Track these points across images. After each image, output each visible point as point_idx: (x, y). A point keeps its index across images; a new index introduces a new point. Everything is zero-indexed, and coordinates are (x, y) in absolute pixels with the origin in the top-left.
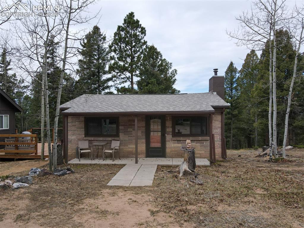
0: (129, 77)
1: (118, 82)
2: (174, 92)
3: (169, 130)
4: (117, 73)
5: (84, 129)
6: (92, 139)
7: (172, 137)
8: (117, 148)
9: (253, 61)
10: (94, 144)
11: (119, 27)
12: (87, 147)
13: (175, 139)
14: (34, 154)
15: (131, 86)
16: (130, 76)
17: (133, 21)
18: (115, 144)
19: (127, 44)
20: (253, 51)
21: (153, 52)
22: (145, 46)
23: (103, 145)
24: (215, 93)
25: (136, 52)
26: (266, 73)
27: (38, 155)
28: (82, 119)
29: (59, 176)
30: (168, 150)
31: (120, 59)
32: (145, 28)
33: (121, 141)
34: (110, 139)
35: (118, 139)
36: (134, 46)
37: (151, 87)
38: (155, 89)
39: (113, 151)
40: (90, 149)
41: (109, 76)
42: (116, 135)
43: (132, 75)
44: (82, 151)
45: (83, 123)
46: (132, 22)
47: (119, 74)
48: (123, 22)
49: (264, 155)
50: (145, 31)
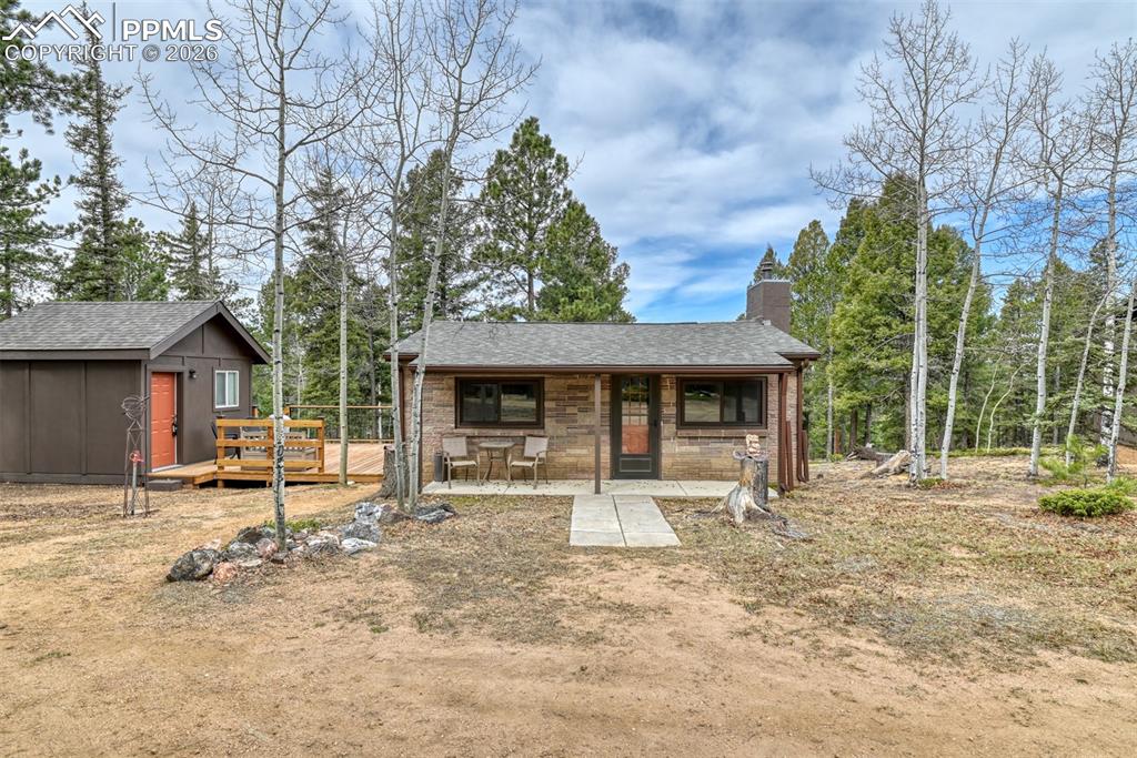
0: (524, 280)
1: (495, 292)
2: (626, 319)
3: (669, 411)
4: (493, 269)
5: (453, 409)
6: (476, 432)
7: (677, 428)
8: (543, 455)
9: (813, 248)
10: (483, 445)
11: (500, 154)
12: (465, 453)
13: (684, 433)
14: (315, 471)
15: (527, 302)
16: (527, 277)
17: (537, 140)
18: (537, 447)
19: (519, 196)
20: (815, 224)
21: (577, 219)
22: (567, 202)
23: (505, 449)
24: (768, 323)
25: (542, 216)
26: (868, 277)
27: (326, 472)
28: (450, 381)
29: (432, 522)
30: (665, 462)
31: (501, 233)
32: (565, 159)
33: (552, 438)
34: (521, 433)
35: (542, 433)
36: (537, 204)
37: (581, 307)
38: (590, 311)
39: (536, 462)
40: (474, 458)
41: (470, 276)
42: (536, 423)
43: (530, 276)
44: (455, 464)
45: (452, 392)
46: (534, 142)
47: (497, 272)
48: (511, 142)
49: (882, 472)
50: (567, 166)
